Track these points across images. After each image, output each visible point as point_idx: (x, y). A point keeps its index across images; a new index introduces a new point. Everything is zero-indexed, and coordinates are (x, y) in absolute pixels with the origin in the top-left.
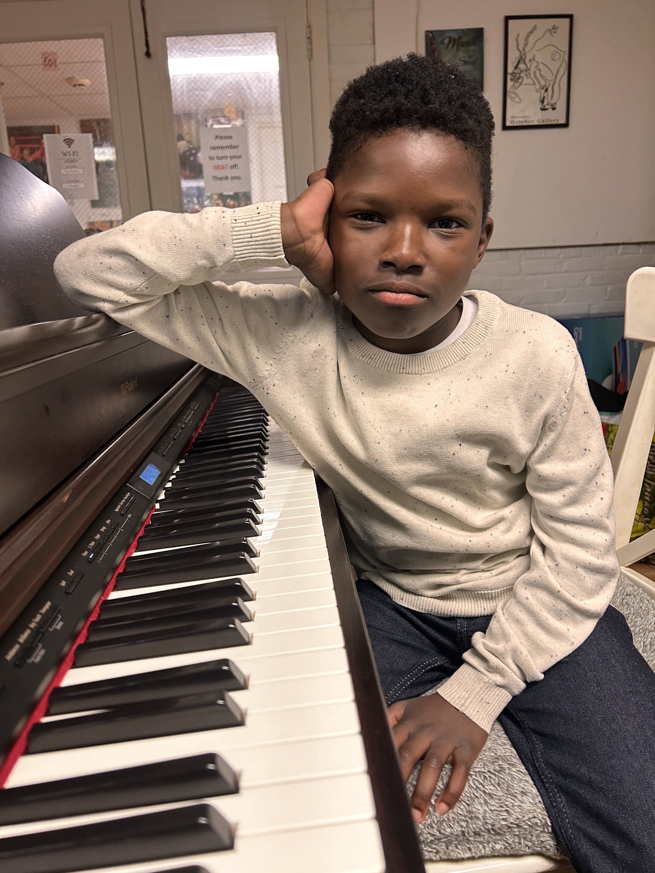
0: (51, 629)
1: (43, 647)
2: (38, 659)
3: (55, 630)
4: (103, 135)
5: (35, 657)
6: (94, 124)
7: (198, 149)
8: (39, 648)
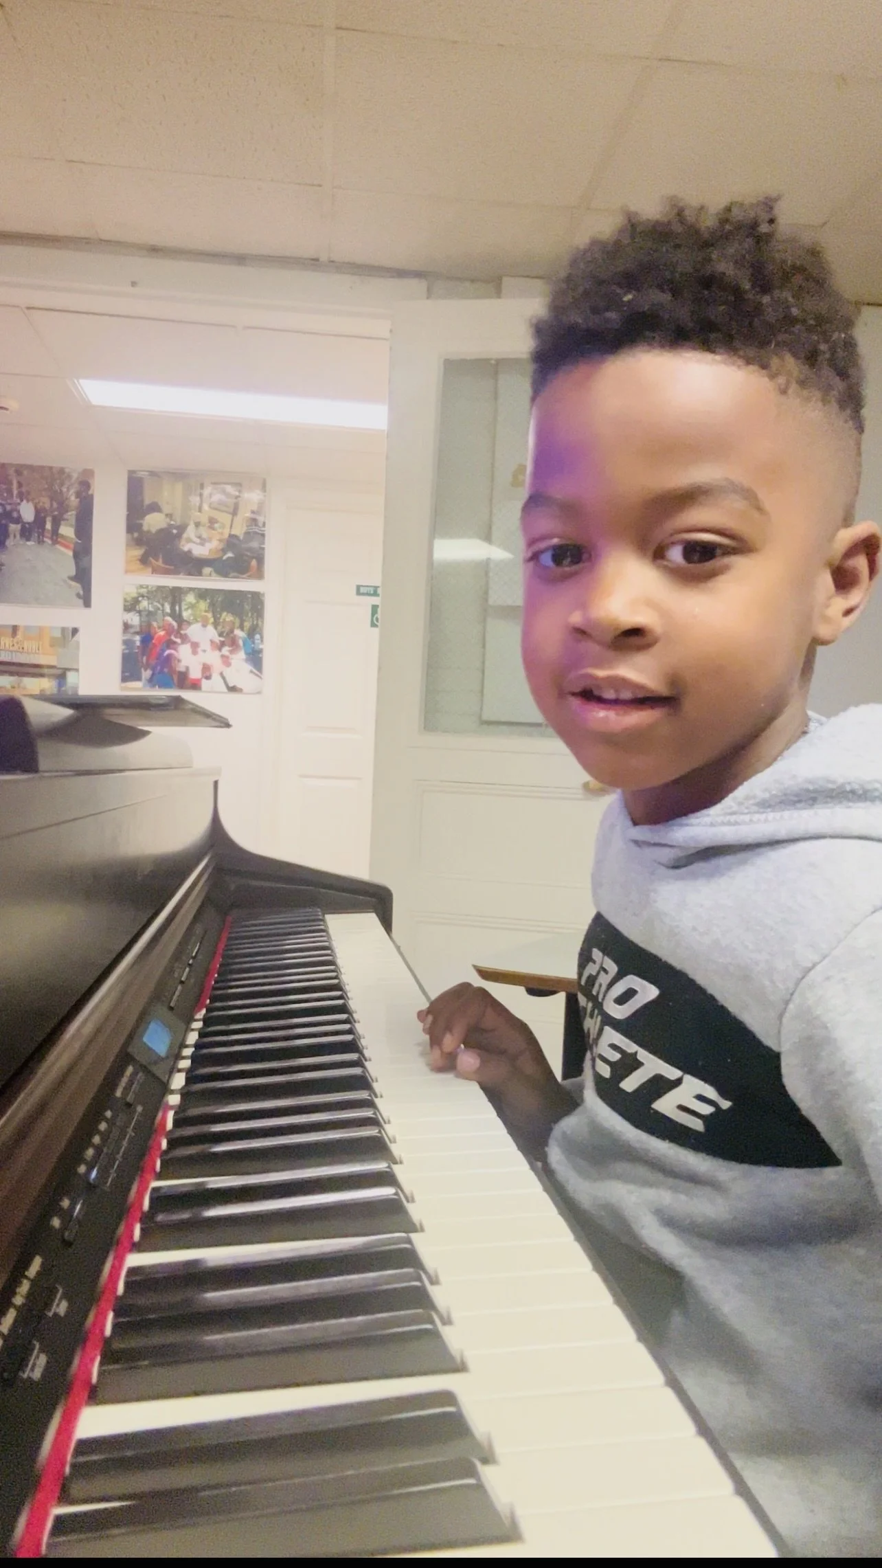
0: (50, 1314)
1: (42, 1350)
2: (37, 1374)
3: (56, 1314)
4: (24, 489)
5: (32, 1370)
6: (11, 472)
7: (182, 528)
8: (36, 1352)
